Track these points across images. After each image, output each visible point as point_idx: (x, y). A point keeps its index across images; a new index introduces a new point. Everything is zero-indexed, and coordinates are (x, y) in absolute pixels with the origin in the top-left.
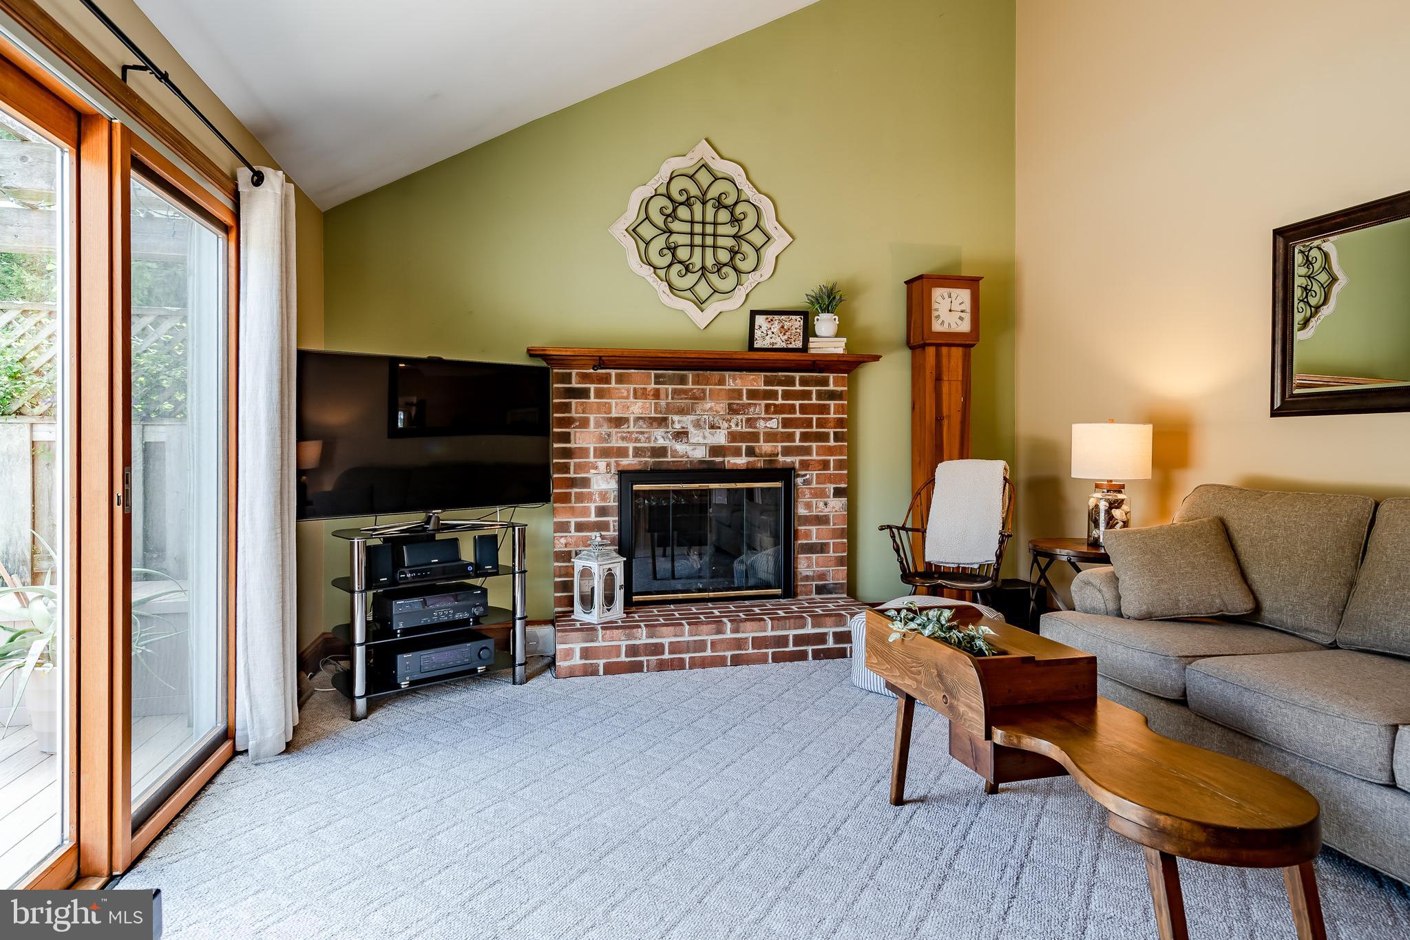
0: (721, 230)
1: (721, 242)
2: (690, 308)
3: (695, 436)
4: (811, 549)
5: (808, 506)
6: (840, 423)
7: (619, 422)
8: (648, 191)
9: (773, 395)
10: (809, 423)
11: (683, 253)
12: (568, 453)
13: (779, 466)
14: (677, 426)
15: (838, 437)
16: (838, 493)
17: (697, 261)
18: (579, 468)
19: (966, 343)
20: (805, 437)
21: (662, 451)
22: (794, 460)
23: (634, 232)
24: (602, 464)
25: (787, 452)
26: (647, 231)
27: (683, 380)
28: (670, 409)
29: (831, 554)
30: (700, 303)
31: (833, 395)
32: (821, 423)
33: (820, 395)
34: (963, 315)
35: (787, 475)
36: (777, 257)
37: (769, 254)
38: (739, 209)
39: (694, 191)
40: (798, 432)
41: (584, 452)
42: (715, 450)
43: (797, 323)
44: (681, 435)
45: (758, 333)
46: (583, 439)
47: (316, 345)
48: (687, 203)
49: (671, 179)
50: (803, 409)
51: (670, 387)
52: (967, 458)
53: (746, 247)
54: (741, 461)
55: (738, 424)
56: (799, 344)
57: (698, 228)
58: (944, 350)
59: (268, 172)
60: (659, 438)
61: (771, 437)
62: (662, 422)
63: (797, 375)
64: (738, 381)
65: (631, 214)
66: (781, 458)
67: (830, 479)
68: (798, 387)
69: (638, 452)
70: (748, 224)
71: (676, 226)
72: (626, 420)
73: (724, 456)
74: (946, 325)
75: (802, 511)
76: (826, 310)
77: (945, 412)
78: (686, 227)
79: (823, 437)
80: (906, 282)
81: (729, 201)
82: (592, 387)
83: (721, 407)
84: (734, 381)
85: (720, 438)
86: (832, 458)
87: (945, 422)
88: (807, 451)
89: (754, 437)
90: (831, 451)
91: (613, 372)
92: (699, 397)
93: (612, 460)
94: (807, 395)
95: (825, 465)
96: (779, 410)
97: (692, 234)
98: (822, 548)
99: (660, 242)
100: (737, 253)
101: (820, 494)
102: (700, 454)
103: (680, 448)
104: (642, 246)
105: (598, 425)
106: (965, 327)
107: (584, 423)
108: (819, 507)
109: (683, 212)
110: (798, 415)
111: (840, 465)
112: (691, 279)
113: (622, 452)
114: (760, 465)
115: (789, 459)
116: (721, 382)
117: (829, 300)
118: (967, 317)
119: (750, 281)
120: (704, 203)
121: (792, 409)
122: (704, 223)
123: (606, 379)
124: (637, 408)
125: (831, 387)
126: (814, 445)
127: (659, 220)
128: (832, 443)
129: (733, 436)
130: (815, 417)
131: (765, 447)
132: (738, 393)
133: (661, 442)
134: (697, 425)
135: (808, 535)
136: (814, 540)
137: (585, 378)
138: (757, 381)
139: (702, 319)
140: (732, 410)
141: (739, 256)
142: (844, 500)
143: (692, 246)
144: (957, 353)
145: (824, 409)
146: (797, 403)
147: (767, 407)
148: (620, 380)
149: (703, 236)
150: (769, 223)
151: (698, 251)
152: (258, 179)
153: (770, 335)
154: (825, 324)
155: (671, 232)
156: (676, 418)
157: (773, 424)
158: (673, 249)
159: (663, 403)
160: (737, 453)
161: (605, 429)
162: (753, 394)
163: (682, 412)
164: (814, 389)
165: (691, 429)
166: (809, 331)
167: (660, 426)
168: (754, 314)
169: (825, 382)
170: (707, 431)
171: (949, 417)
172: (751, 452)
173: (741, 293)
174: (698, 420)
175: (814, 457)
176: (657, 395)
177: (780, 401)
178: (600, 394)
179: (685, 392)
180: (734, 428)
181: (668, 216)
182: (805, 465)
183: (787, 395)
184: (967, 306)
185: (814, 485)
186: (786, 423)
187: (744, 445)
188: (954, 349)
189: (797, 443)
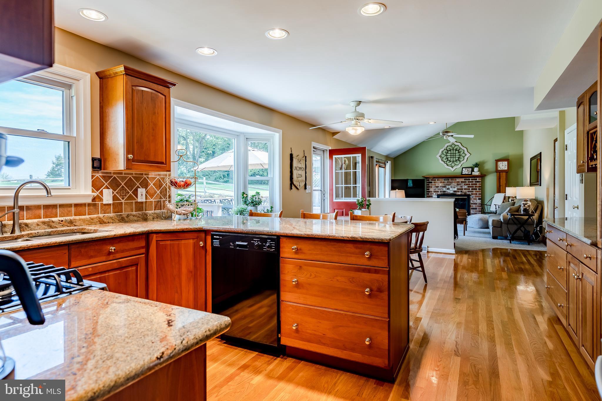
0: (456, 154)
1: (456, 156)
2: (450, 168)
3: (451, 189)
4: (473, 209)
5: (473, 201)
6: (479, 187)
7: (437, 187)
8: (443, 149)
9: (466, 182)
10: (473, 187)
11: (449, 159)
12: (429, 192)
13: (467, 194)
14: (448, 187)
15: (479, 189)
16: (479, 199)
17: (452, 160)
18: (431, 194)
19: (506, 172)
20: (472, 189)
21: (445, 192)
22: (470, 193)
23: (440, 156)
24: (435, 193)
25: (468, 192)
26: (443, 156)
27: (449, 180)
28: (446, 185)
29: (478, 210)
30: (452, 167)
31: (478, 182)
32: (475, 187)
33: (475, 182)
34: (505, 166)
35: (469, 196)
36: (467, 158)
37: (466, 158)
38: (460, 150)
39: (451, 148)
40: (471, 188)
41: (432, 192)
42: (455, 191)
43: (470, 169)
44: (448, 189)
45: (463, 171)
46: (431, 190)
47: (393, 179)
48: (450, 150)
49: (447, 147)
50: (472, 184)
51: (446, 181)
52: (500, 193)
53: (461, 157)
54: (460, 193)
55: (459, 187)
56: (470, 173)
57: (452, 154)
58: (501, 173)
59: (388, 161)
60: (444, 189)
61: (465, 189)
62: (445, 187)
63: (471, 179)
64: (459, 180)
65: (440, 154)
66: (467, 193)
67: (477, 197)
68: (471, 181)
69: (441, 192)
70: (462, 153)
71: (448, 154)
72: (439, 186)
73: (456, 192)
74: (502, 168)
75: (471, 202)
76: (476, 167)
77: (501, 184)
78: (450, 155)
79: (476, 189)
80: (495, 160)
81: (458, 149)
82: (433, 181)
83: (456, 184)
84: (458, 180)
85: (456, 189)
86: (478, 193)
87: (501, 186)
88: (473, 192)
89: (462, 189)
90: (478, 192)
91: (436, 179)
92: (452, 182)
93: (436, 193)
94: (473, 182)
95: (477, 194)
96: (467, 184)
97: (451, 155)
98: (476, 209)
99: (445, 157)
100: (459, 158)
101: (476, 199)
102: (452, 192)
103: (448, 191)
104: (442, 158)
105: (434, 187)
106: (506, 168)
107: (432, 187)
108: (475, 201)
109: (449, 152)
110: (471, 185)
111: (479, 194)
112: (451, 163)
113: (438, 192)
114: (463, 194)
115: (469, 193)
116: (456, 180)
117: (477, 165)
118: (507, 167)
119: (462, 162)
120: (453, 150)
121: (470, 184)
122: (453, 153)
123: (435, 180)
124: (441, 184)
125: (478, 180)
126: (474, 191)
127: (445, 154)
128: (478, 190)
129: (458, 189)
130: (474, 186)
131: (465, 191)
132: (459, 182)
133: (445, 190)
134: (451, 187)
135: (473, 206)
136: (474, 207)
137: (432, 180)
138: (463, 180)
139: (452, 170)
140: (458, 185)
141: (460, 158)
142: (481, 200)
143: (451, 157)
144: (504, 174)
145: (476, 184)
146: (471, 183)
147: (465, 184)
148: (437, 180)
149: (453, 156)
150: (466, 152)
151: (452, 158)
152: (387, 162)
153: (465, 172)
154: (476, 169)
155: (447, 156)
156: (447, 186)
157: (466, 187)
158: (447, 158)
159: (445, 184)
160: (459, 192)
161: (435, 188)
162: (462, 182)
163: (449, 185)
164: (474, 181)
165: (450, 188)
166: (473, 171)
167: (444, 187)
168: (463, 168)
169: (477, 179)
170: (453, 188)
171: (502, 185)
172: (461, 192)
173: (460, 165)
174: (451, 186)
175: (474, 193)
176: (444, 182)
177: (467, 183)
178: (434, 182)
179: (449, 182)
180: (458, 188)
181: (446, 153)
182: (472, 194)
183: (468, 182)
184: (507, 164)
185: (474, 198)
186: (468, 187)
187: (460, 191)
188: (503, 173)
189: (471, 190)
